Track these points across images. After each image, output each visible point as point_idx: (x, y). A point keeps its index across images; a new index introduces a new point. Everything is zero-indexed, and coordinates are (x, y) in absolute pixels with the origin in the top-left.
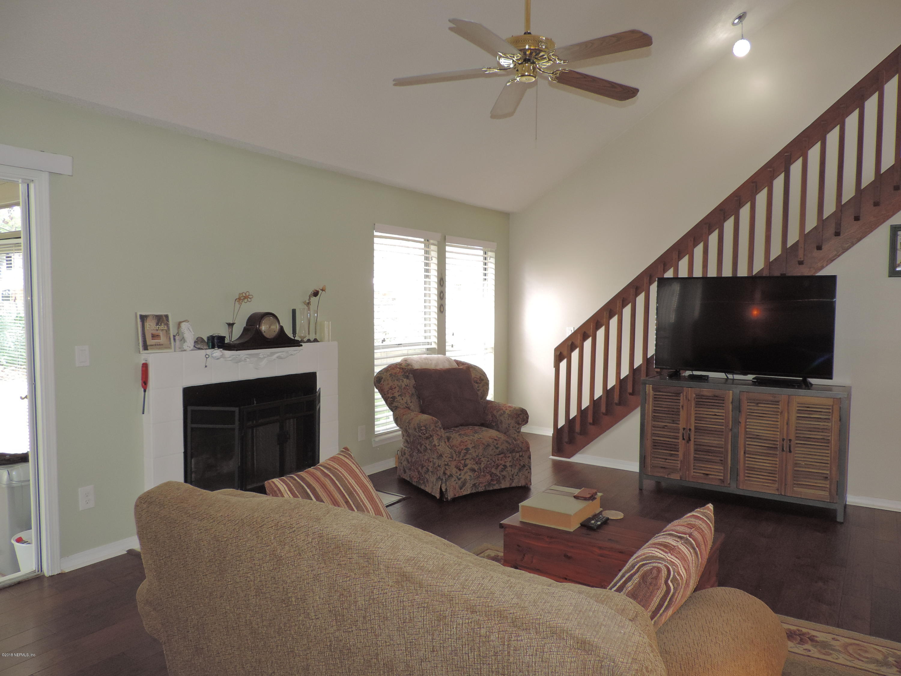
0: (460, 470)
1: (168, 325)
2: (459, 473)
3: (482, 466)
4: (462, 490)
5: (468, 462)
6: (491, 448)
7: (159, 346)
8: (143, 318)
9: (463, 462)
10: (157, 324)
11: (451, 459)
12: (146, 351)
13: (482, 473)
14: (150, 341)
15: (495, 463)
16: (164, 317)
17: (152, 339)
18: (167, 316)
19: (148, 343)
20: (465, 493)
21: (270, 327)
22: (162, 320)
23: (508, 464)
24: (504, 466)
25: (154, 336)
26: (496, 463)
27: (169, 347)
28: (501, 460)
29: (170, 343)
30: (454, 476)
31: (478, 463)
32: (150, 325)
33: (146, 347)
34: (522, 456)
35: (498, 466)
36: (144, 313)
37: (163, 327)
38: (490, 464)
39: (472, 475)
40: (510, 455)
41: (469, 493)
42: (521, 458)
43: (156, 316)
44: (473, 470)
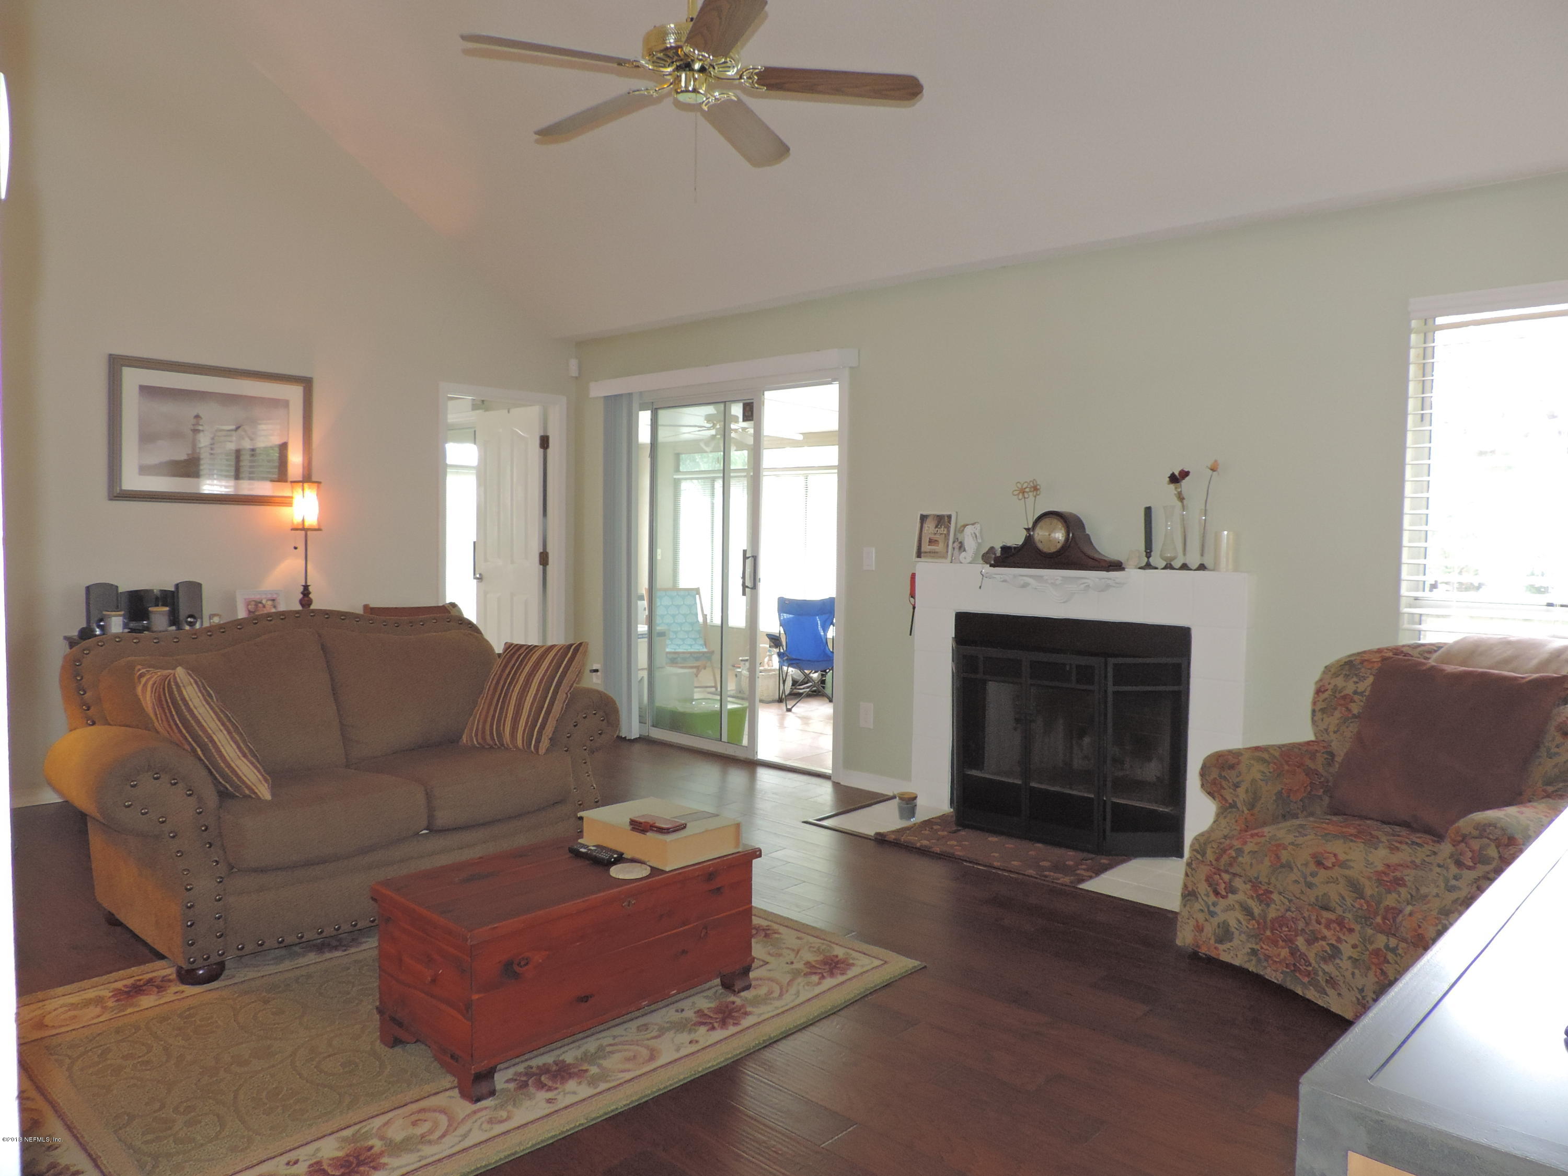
0: (1217, 893)
1: (948, 528)
2: (1213, 898)
3: (1272, 914)
4: (1221, 947)
5: (1238, 883)
6: (1292, 877)
7: (934, 554)
8: (923, 518)
9: (1226, 877)
10: (936, 527)
11: (1199, 856)
12: (919, 559)
13: (1268, 933)
14: (926, 547)
15: (1307, 924)
16: (946, 518)
17: (929, 545)
18: (949, 517)
19: (923, 549)
20: (1225, 957)
21: (1049, 535)
22: (942, 521)
23: (1346, 950)
24: (1331, 945)
25: (931, 542)
26: (1311, 928)
27: (944, 556)
28: (1328, 927)
29: (947, 552)
30: (1200, 900)
31: (1264, 898)
32: (930, 526)
33: (919, 555)
34: (1394, 950)
35: (1313, 939)
36: (925, 513)
37: (943, 530)
38: (1294, 920)
39: (1244, 923)
40: (1357, 928)
41: (1237, 963)
42: (1390, 956)
43: (938, 516)
44: (1248, 912)
